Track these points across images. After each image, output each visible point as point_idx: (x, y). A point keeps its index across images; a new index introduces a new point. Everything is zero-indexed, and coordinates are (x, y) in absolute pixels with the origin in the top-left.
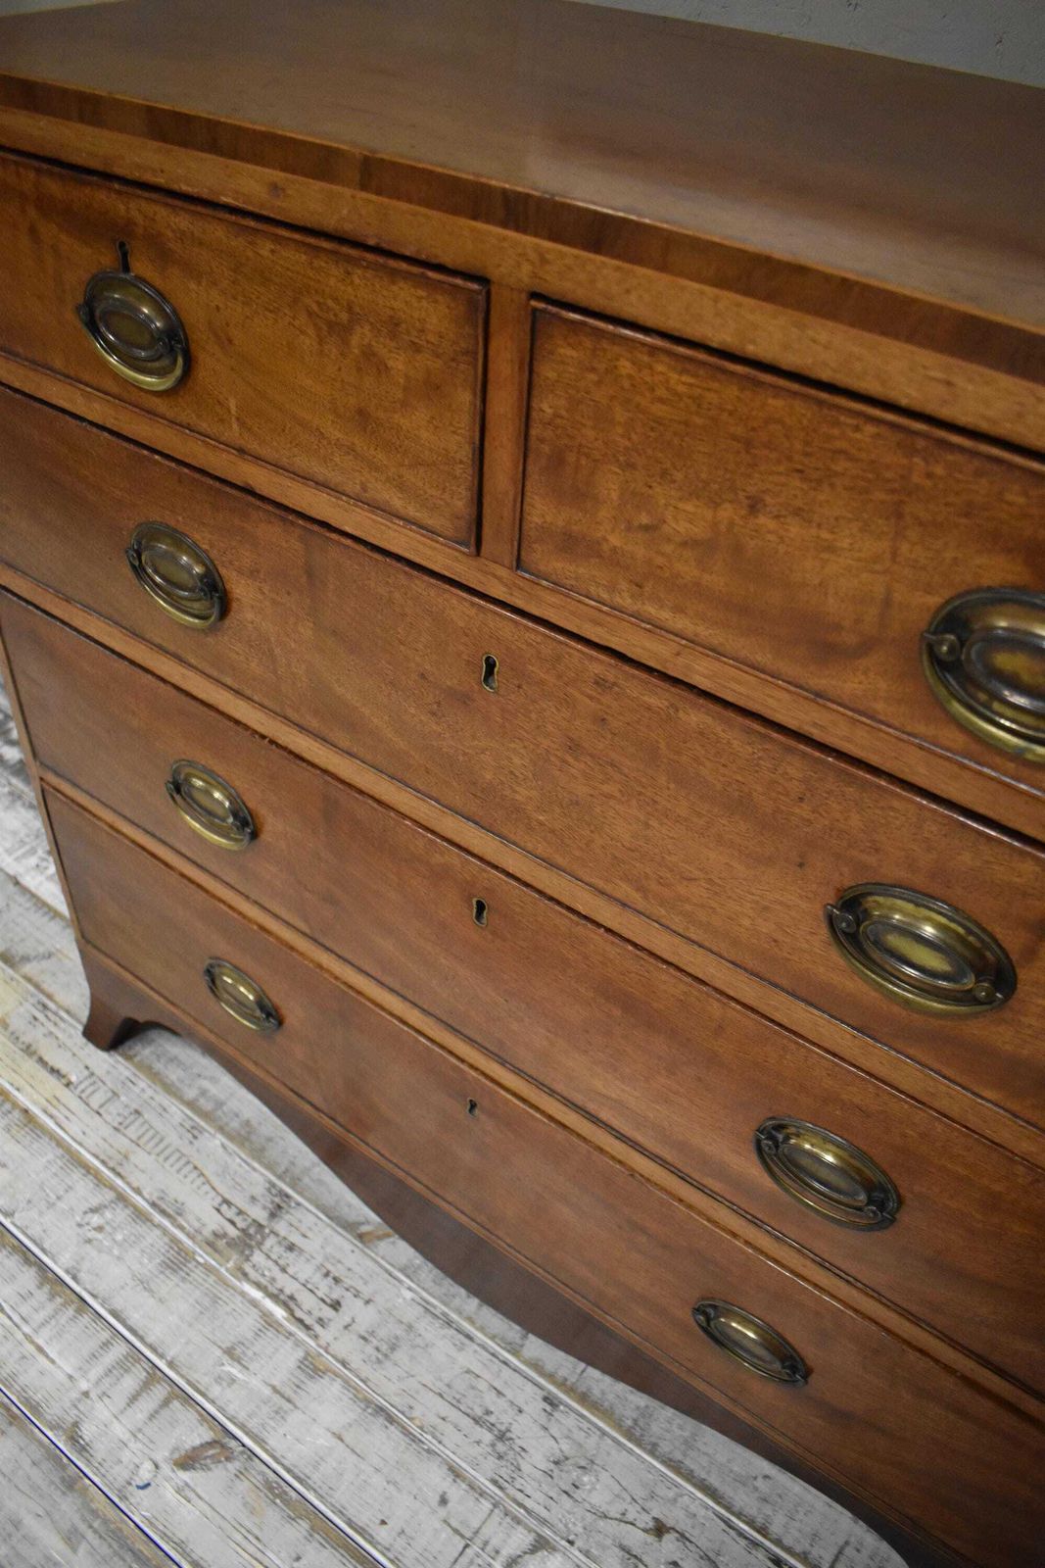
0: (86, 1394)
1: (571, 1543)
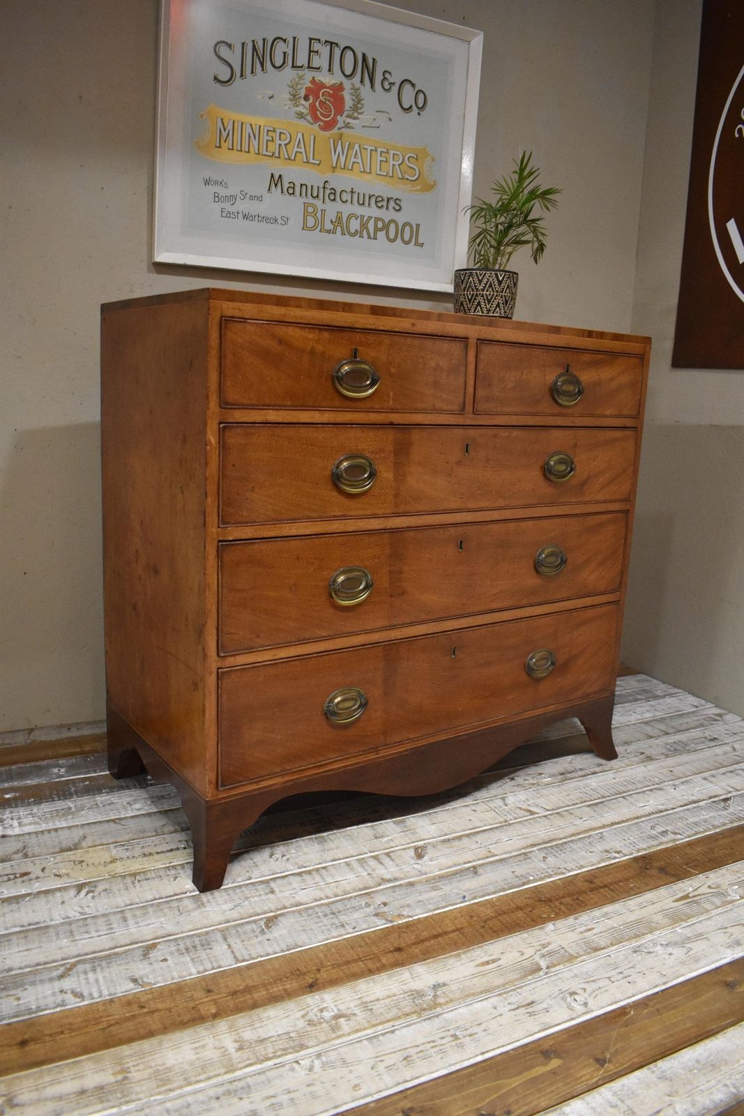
0: (369, 874)
1: (506, 794)
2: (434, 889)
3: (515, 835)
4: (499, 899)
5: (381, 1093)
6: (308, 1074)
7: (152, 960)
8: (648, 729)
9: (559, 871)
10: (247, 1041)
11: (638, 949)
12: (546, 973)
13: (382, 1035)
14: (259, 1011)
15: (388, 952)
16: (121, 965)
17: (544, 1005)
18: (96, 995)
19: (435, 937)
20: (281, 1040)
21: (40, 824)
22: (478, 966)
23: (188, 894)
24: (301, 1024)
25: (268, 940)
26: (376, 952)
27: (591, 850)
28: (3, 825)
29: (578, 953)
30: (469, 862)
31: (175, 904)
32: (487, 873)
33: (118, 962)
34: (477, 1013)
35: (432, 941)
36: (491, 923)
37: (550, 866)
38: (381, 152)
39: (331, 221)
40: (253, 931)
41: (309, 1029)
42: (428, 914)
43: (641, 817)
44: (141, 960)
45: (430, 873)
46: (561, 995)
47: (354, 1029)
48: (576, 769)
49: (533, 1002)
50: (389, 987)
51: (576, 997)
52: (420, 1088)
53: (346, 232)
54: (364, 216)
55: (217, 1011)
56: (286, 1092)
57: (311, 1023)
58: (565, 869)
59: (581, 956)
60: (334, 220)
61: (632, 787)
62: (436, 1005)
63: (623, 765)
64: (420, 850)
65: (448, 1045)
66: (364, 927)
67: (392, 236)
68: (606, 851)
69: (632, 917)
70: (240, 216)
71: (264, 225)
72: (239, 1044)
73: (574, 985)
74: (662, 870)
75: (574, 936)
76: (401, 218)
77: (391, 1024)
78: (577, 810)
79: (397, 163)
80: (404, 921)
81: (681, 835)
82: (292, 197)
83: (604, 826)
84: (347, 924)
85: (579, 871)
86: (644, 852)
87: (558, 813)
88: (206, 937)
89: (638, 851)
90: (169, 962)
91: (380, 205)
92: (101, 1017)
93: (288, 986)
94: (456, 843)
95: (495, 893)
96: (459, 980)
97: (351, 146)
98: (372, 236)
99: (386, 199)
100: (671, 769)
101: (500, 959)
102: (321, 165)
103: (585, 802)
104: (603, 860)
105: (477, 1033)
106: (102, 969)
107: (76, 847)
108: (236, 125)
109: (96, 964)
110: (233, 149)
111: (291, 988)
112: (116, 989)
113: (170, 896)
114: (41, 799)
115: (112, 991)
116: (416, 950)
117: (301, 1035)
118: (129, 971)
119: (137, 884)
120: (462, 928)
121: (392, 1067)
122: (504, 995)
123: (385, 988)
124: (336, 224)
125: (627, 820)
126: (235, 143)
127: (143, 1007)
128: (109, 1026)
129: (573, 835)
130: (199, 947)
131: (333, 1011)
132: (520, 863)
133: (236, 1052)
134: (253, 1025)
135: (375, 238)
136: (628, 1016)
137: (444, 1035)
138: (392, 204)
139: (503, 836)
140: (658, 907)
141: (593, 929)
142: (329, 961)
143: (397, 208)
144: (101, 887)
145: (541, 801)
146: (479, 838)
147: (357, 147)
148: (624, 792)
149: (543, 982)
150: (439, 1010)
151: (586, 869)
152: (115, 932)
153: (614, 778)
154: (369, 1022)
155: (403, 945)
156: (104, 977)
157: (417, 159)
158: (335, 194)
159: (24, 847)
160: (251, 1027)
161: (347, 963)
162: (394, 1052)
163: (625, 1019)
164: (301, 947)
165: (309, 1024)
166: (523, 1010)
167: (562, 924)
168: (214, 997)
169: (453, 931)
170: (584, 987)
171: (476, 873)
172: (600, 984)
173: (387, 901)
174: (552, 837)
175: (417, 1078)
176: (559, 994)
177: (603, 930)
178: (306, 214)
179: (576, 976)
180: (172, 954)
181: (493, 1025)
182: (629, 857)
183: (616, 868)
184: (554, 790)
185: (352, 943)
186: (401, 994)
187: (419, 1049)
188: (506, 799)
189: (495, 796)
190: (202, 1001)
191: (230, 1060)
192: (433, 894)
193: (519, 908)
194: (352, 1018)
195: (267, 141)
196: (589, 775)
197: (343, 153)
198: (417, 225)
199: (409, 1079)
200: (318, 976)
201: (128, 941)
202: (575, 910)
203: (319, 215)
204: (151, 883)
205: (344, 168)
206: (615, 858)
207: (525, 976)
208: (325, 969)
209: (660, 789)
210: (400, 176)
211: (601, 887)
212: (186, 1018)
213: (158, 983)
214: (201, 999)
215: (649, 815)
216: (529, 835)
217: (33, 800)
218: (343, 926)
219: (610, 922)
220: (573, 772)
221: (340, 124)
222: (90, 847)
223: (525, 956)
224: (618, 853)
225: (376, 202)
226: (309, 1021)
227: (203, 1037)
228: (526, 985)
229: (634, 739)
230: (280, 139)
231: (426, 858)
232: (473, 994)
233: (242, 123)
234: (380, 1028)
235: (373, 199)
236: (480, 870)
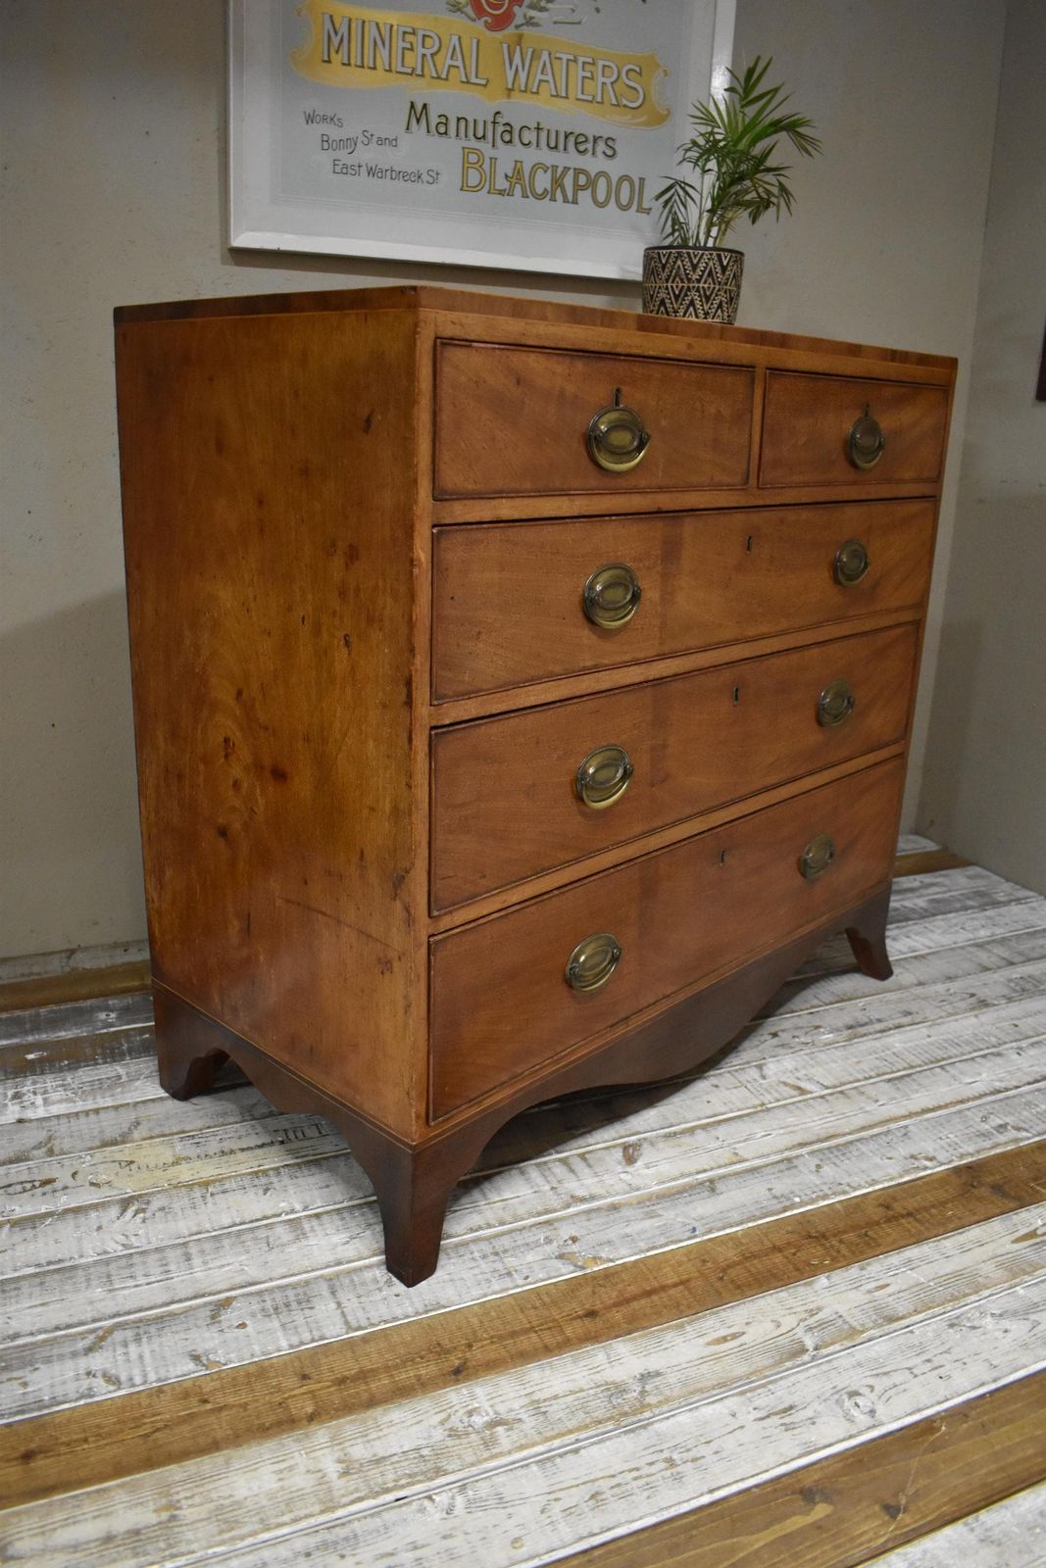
0: (552, 1188)
1: (764, 1059)
2: (651, 1215)
3: (775, 1127)
4: (747, 1233)
5: (554, 1553)
6: (446, 1519)
7: (224, 1325)
8: (983, 957)
9: (840, 1188)
10: (357, 1460)
11: (956, 1321)
12: (814, 1358)
13: (561, 1456)
14: (378, 1412)
15: (575, 1318)
16: (177, 1332)
17: (809, 1413)
18: (138, 1380)
19: (649, 1294)
20: (407, 1459)
21: (74, 1102)
22: (709, 1344)
23: (284, 1217)
24: (439, 1434)
25: (397, 1295)
26: (557, 1317)
27: (889, 1155)
28: (21, 1102)
29: (863, 1325)
30: (705, 1171)
31: (262, 1234)
32: (731, 1190)
33: (174, 1329)
34: (706, 1423)
35: (643, 1302)
36: (732, 1273)
37: (825, 1180)
38: (584, 63)
39: (506, 176)
40: (375, 1280)
41: (450, 1442)
42: (638, 1257)
43: (968, 1100)
44: (207, 1325)
45: (644, 1188)
46: (836, 1397)
47: (518, 1444)
48: (871, 1020)
49: (791, 1408)
50: (573, 1377)
51: (859, 1400)
52: (612, 1546)
53: (530, 192)
54: (557, 167)
55: (315, 1411)
56: (411, 1546)
57: (453, 1433)
58: (849, 1185)
59: (867, 1330)
60: (510, 175)
61: (954, 1051)
62: (644, 1407)
63: (943, 1014)
64: (631, 1151)
65: (658, 1476)
66: (541, 1276)
67: (601, 197)
68: (913, 1157)
69: (949, 1267)
70: (364, 170)
71: (400, 184)
72: (344, 1465)
73: (856, 1380)
74: (997, 1188)
75: (859, 1297)
76: (615, 169)
77: (572, 1437)
78: (871, 1087)
79: (608, 81)
80: (601, 1267)
81: (1027, 1131)
82: (444, 139)
83: (910, 1115)
84: (516, 1271)
85: (870, 1189)
86: (970, 1160)
87: (842, 1092)
88: (305, 1289)
89: (962, 1156)
90: (248, 1329)
91: (582, 148)
92: (143, 1416)
93: (423, 1372)
94: (686, 1139)
95: (741, 1223)
96: (679, 1367)
97: (536, 55)
98: (570, 199)
99: (591, 139)
100: (1016, 1022)
101: (744, 1333)
102: (489, 86)
103: (884, 1074)
104: (907, 1172)
105: (704, 1457)
106: (150, 1338)
107: (123, 1139)
108: (353, 25)
109: (141, 1331)
110: (349, 64)
111: (427, 1374)
112: (168, 1371)
113: (257, 1220)
114: (79, 1062)
115: (163, 1374)
116: (617, 1315)
117: (439, 1452)
118: (188, 1343)
119: (209, 1199)
120: (688, 1281)
121: (572, 1510)
122: (749, 1395)
123: (567, 1378)
124: (514, 180)
125: (946, 1106)
126: (353, 55)
127: (206, 1401)
128: (154, 1432)
129: (863, 1129)
130: (294, 1305)
131: (488, 1414)
132: (780, 1174)
133: (339, 1478)
134: (366, 1436)
135: (575, 202)
136: (937, 1435)
137: (654, 1458)
138: (601, 146)
139: (756, 1128)
140: (989, 1250)
141: (888, 1285)
142: (486, 1331)
143: (610, 152)
144: (156, 1204)
145: (818, 1073)
146: (721, 1131)
147: (545, 56)
148: (944, 1059)
149: (807, 1374)
150: (647, 1414)
151: (880, 1186)
152: (172, 1278)
153: (929, 1036)
154: (540, 1433)
155: (598, 1306)
156: (153, 1351)
157: (640, 74)
158: (511, 132)
159: (50, 1139)
160: (365, 1439)
161: (513, 1334)
162: (577, 1486)
163: (932, 1438)
164: (445, 1307)
165: (450, 1436)
166: (775, 1420)
167: (840, 1276)
168: (313, 1387)
169: (675, 1285)
170: (870, 1384)
171: (713, 1190)
172: (897, 1378)
173: (577, 1234)
174: (832, 1131)
175: (609, 1529)
176: (832, 1394)
177: (903, 1288)
178: (466, 165)
179: (860, 1364)
180: (253, 1315)
181: (729, 1444)
182: (946, 1167)
183: (927, 1183)
184: (838, 1053)
185: (521, 1302)
186: (591, 1388)
187: (614, 1482)
188: (764, 1068)
189: (748, 1063)
190: (293, 1393)
191: (330, 1490)
192: (648, 1224)
193: (776, 1249)
194: (516, 1426)
195: (404, 49)
196: (890, 1029)
197: (523, 66)
198: (640, 179)
199: (595, 1531)
200: (468, 1355)
201: (190, 1293)
202: (862, 1253)
203: (486, 167)
204: (231, 1198)
205: (525, 91)
206: (926, 1168)
207: (781, 1362)
208: (480, 1344)
209: (999, 1055)
210: (614, 102)
211: (903, 1216)
212: (268, 1420)
213: (231, 1362)
214: (293, 1390)
215: (981, 1096)
216: (797, 1128)
217: (66, 1062)
218: (509, 1274)
219: (913, 1274)
220: (866, 1024)
221: (519, 20)
222: (144, 1139)
223: (783, 1330)
224: (931, 1159)
225: (576, 143)
226: (451, 1429)
227: (292, 1452)
228: (781, 1378)
229: (960, 972)
230: (423, 47)
231: (639, 1164)
232: (700, 1391)
233: (364, 22)
234: (556, 1443)
235: (572, 139)
236: (720, 1186)
